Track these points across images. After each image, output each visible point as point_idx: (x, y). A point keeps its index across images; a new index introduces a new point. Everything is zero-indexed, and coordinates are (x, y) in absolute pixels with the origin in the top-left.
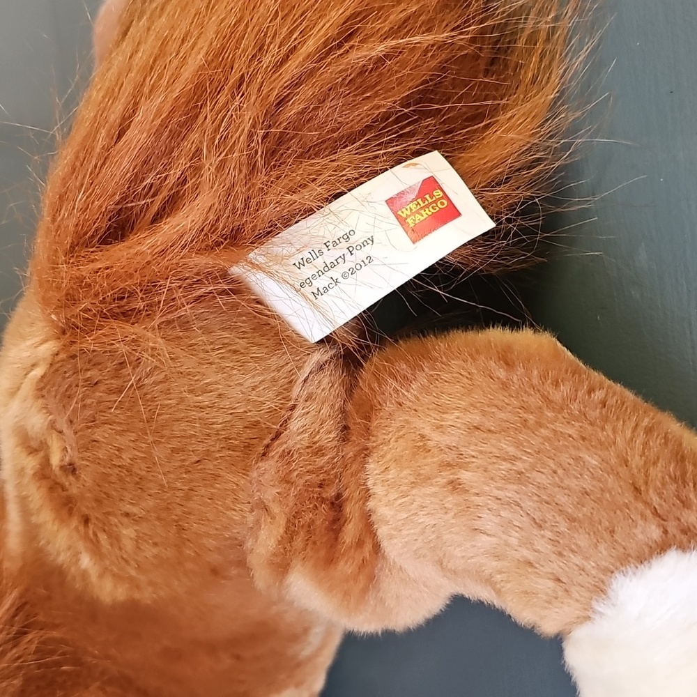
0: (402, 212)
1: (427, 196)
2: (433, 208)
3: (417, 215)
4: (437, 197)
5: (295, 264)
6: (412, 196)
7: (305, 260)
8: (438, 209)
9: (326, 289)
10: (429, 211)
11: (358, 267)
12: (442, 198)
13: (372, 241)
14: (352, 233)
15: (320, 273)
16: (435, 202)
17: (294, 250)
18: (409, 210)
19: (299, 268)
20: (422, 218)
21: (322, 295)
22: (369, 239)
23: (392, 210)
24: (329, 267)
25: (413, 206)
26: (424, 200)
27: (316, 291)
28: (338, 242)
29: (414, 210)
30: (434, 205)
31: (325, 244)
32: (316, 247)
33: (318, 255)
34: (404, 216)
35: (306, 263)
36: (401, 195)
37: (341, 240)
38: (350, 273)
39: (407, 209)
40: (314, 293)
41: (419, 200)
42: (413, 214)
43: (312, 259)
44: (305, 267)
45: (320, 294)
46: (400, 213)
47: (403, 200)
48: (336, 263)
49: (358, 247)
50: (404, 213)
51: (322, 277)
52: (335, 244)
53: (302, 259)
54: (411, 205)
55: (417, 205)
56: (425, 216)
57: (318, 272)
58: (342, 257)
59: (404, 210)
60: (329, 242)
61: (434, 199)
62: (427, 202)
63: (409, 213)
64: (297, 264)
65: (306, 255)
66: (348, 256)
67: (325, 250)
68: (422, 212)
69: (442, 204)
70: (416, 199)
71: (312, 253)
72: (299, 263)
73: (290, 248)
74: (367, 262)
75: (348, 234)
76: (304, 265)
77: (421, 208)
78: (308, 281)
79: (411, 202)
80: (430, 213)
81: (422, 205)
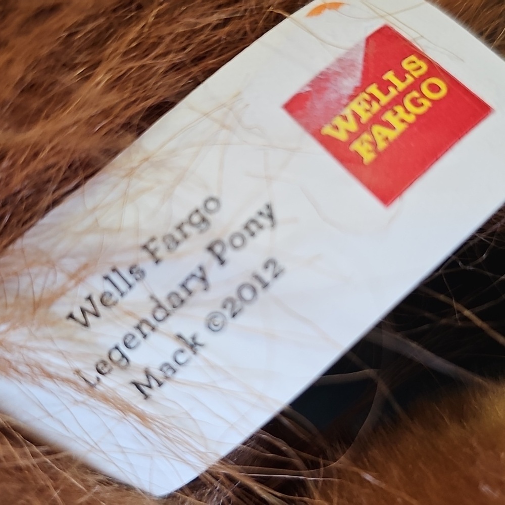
0: (336, 128)
1: (390, 76)
2: (414, 102)
3: (377, 129)
4: (416, 74)
5: (71, 316)
6: (350, 83)
7: (96, 299)
8: (427, 104)
9: (170, 369)
10: (407, 112)
11: (247, 294)
12: (428, 75)
13: (271, 216)
14: (211, 205)
15: (146, 329)
16: (416, 86)
17: (61, 278)
18: (351, 118)
19: (86, 325)
20: (392, 135)
21: (160, 384)
22: (261, 214)
23: (307, 127)
24: (168, 307)
25: (359, 107)
26: (385, 87)
27: (142, 379)
28: (178, 236)
29: (365, 117)
30: (415, 94)
31: (145, 247)
32: (124, 261)
33: (130, 279)
34: (342, 136)
35: (101, 309)
36: (321, 82)
37: (187, 229)
38: (227, 313)
39: (345, 118)
40: (137, 385)
41: (373, 89)
42: (364, 128)
43: (116, 295)
44: (102, 318)
45: (154, 383)
46: (327, 130)
47: (331, 96)
48: (183, 294)
49: (238, 242)
50: (341, 129)
51: (153, 337)
52: (173, 243)
53: (89, 298)
54: (354, 106)
55: (369, 103)
56: (400, 127)
57: (138, 328)
58: (199, 274)
59: (338, 121)
60: (153, 239)
61: (410, 80)
62: (393, 92)
63: (353, 126)
64: (78, 314)
65: (97, 285)
66: (214, 272)
67: (147, 265)
68: (388, 116)
69: (434, 88)
70: (361, 88)
71: (115, 277)
72: (83, 311)
73: (51, 277)
74: (267, 276)
75: (202, 212)
76: (97, 315)
77: (384, 109)
78: (116, 356)
79: (352, 98)
80: (411, 119)
81: (384, 99)
